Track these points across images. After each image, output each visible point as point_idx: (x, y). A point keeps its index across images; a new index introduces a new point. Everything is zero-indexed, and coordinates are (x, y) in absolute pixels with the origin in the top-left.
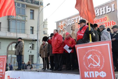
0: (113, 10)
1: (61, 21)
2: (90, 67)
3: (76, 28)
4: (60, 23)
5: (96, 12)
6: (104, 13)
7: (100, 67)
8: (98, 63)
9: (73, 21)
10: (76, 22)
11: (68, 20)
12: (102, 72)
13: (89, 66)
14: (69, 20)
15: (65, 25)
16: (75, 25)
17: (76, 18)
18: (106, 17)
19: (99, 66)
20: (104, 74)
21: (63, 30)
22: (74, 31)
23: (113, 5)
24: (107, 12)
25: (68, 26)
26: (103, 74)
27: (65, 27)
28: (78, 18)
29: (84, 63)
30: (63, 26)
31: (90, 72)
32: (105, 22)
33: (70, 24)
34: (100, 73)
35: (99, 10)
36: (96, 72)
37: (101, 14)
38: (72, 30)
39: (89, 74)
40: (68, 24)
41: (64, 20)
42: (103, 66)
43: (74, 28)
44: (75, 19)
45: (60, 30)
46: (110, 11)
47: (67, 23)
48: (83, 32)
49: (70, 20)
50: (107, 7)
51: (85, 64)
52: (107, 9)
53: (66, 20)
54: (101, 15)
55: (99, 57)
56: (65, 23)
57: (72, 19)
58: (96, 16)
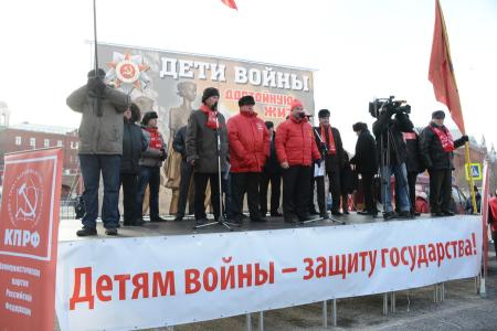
0: (306, 89)
1: (125, 50)
4: (118, 56)
5: (268, 75)
6: (287, 86)
9: (187, 68)
10: (202, 76)
11: (165, 60)
14: (170, 60)
15: (145, 69)
16: (195, 85)
17: (202, 64)
21: (135, 83)
22: (191, 100)
23: (305, 78)
24: (294, 87)
25: (162, 76)
27: (147, 78)
28: (209, 69)
30: (137, 69)
33: (173, 72)
35: (274, 73)
37: (280, 85)
38: (180, 94)
40: (165, 72)
41: (143, 51)
43: (190, 93)
44: (198, 68)
45: (120, 81)
46: (300, 88)
47: (156, 67)
49: (173, 61)
50: (294, 76)
52: (294, 81)
53: (151, 55)
54: (280, 88)
56: (147, 62)
57: (182, 62)
58: (267, 85)
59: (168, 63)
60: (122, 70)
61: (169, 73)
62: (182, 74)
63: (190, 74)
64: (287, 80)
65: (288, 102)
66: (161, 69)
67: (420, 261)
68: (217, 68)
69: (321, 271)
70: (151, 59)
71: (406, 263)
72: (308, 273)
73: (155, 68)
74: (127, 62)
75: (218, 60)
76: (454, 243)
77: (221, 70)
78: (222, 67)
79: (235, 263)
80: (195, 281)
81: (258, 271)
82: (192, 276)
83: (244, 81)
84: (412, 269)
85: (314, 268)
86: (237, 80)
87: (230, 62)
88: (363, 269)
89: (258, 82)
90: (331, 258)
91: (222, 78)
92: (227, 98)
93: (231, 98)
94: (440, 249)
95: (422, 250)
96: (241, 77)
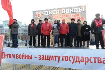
0: (83, 11)
1: (38, 11)
3: (53, 18)
4: (37, 13)
5: (71, 10)
6: (77, 11)
9: (51, 12)
10: (54, 13)
11: (46, 12)
14: (47, 11)
15: (42, 14)
16: (52, 16)
18: (78, 14)
21: (40, 18)
22: (51, 20)
23: (83, 8)
24: (79, 11)
27: (42, 16)
28: (56, 12)
30: (41, 15)
32: (78, 17)
35: (73, 9)
37: (75, 12)
43: (51, 18)
44: (53, 12)
46: (81, 11)
50: (79, 8)
52: (79, 10)
53: (43, 11)
56: (42, 13)
57: (50, 11)
58: (71, 12)
59: (47, 12)
60: (38, 16)
61: (47, 14)
62: (50, 14)
63: (51, 14)
64: (77, 10)
65: (77, 15)
66: (45, 14)
67: (76, 61)
68: (58, 11)
69: (43, 58)
70: (43, 12)
71: (70, 61)
73: (44, 14)
75: (58, 9)
76: (95, 58)
77: (59, 11)
78: (59, 10)
79: (25, 54)
80: (18, 56)
81: (29, 56)
82: (17, 55)
83: (64, 13)
84: (73, 63)
86: (63, 13)
87: (61, 9)
89: (68, 12)
90: (45, 56)
91: (59, 13)
92: (60, 17)
93: (61, 17)
94: (87, 59)
95: (78, 58)
96: (64, 12)
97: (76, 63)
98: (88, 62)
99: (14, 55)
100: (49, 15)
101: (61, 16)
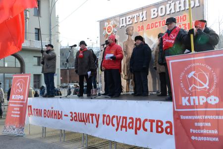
1: (108, 20)
2: (192, 90)
3: (134, 31)
4: (106, 24)
5: (170, 6)
6: (183, 8)
7: (209, 90)
8: (205, 84)
9: (129, 20)
10: (136, 21)
11: (121, 19)
12: (212, 97)
13: (190, 89)
15: (115, 26)
16: (133, 27)
17: (135, 15)
18: (185, 16)
19: (208, 87)
20: (215, 100)
21: (112, 34)
22: (131, 36)
24: (187, 7)
25: (120, 27)
26: (213, 99)
27: (115, 30)
28: (139, 16)
29: (182, 84)
30: (112, 27)
31: (192, 98)
32: (184, 23)
33: (124, 24)
34: (209, 98)
35: (174, 3)
36: (201, 97)
37: (178, 10)
38: (127, 34)
39: (189, 101)
40: (121, 25)
41: (114, 18)
42: (214, 88)
43: (131, 32)
44: (134, 18)
45: (107, 35)
46: (192, 6)
47: (118, 24)
48: (174, 38)
49: (124, 18)
51: (182, 86)
53: (117, 18)
54: (178, 12)
55: (207, 75)
56: (115, 23)
57: (127, 17)
58: (169, 13)
59: (123, 20)
60: (108, 30)
61: (123, 25)
62: (128, 23)
63: (131, 23)
64: (182, 5)
65: (183, 19)
67: (122, 127)
68: (142, 14)
70: (116, 20)
71: (113, 125)
72: (71, 118)
74: (109, 25)
75: (142, 9)
76: (152, 121)
77: (144, 15)
78: (144, 12)
81: (59, 114)
82: (45, 112)
83: (156, 16)
84: (117, 130)
85: (73, 116)
86: (153, 17)
87: (148, 7)
88: (93, 122)
89: (163, 14)
90: (79, 113)
91: (145, 19)
92: (147, 29)
93: (149, 28)
94: (138, 122)
95: (124, 120)
96: (154, 14)
97: (121, 130)
98: (139, 129)
99: (41, 110)
100: (128, 27)
101: (149, 25)
